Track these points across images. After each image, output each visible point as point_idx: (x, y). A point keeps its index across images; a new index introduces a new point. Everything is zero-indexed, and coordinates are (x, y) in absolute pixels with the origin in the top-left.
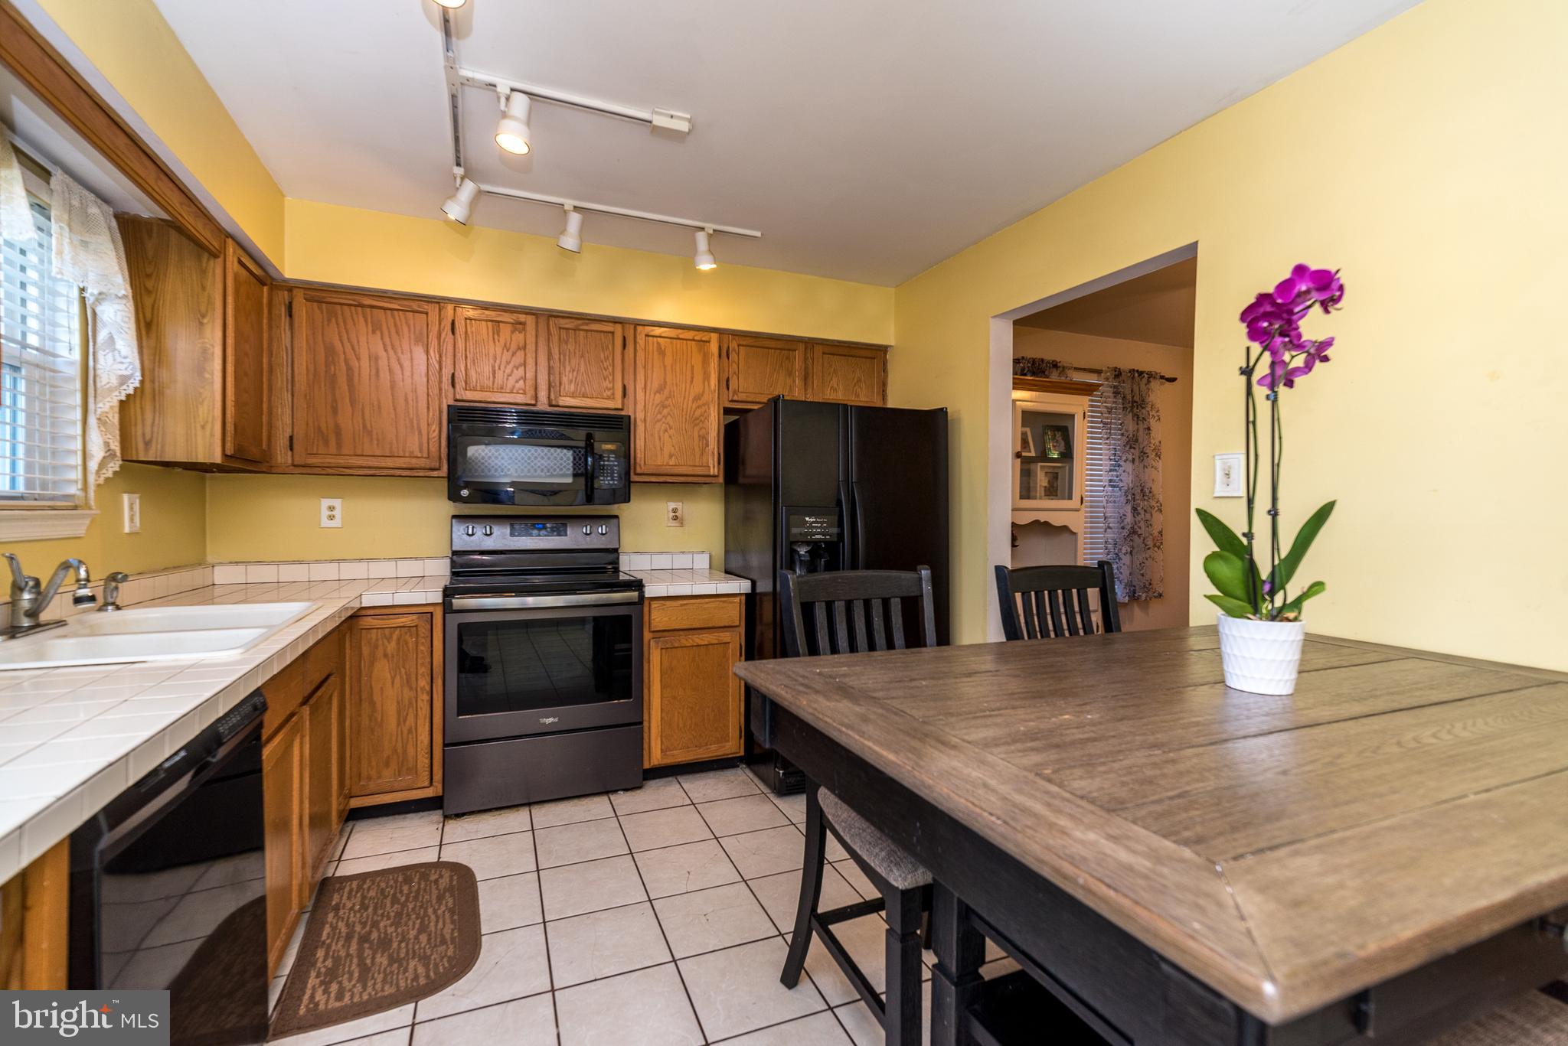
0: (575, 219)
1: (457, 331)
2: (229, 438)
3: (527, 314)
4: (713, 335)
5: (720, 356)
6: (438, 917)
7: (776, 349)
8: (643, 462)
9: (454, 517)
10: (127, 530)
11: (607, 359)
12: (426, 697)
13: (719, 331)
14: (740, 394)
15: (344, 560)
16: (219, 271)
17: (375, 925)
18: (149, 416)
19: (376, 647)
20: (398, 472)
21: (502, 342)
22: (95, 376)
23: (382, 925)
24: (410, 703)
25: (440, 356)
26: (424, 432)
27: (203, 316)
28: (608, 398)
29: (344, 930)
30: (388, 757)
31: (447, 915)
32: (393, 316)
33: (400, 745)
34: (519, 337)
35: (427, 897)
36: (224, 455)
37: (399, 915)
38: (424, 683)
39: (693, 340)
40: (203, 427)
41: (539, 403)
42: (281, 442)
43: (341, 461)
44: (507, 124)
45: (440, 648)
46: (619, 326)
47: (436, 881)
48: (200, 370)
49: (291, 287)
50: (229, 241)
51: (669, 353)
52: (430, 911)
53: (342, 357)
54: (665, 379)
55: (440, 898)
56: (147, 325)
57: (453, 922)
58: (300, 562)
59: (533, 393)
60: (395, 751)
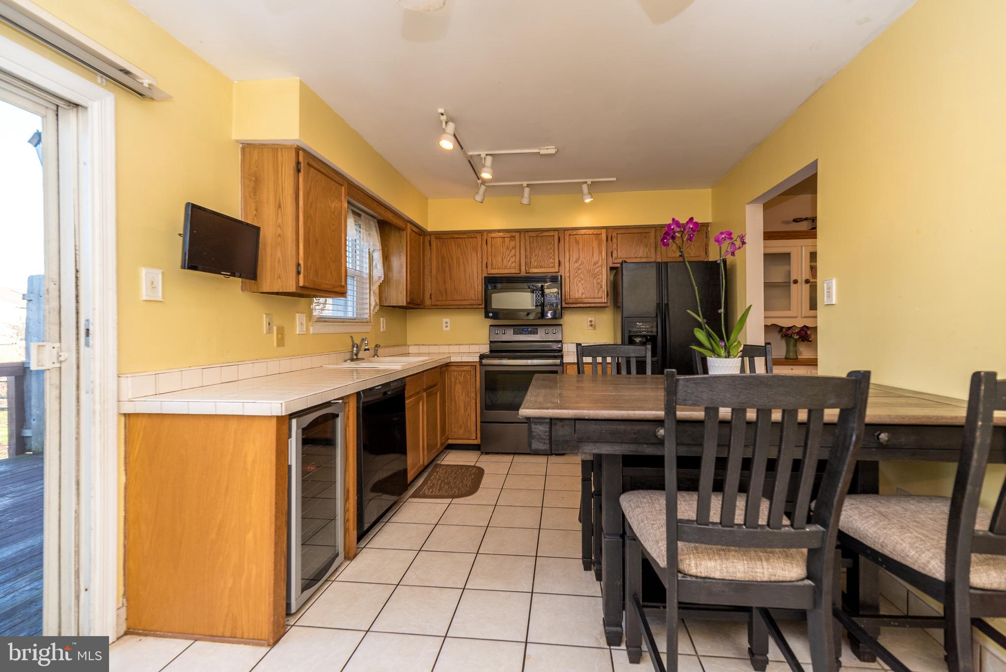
0: (527, 190)
1: (488, 244)
2: (408, 296)
3: (516, 232)
4: (603, 230)
5: (607, 240)
6: (467, 480)
7: (638, 233)
8: (569, 297)
9: (490, 326)
10: (382, 331)
11: (551, 248)
12: (474, 401)
13: (606, 228)
14: (618, 260)
15: (451, 345)
16: (405, 235)
17: (447, 478)
18: (386, 289)
19: (456, 379)
20: (467, 307)
21: (506, 246)
22: (372, 277)
23: (449, 479)
24: (468, 404)
25: (482, 255)
26: (476, 289)
27: (401, 252)
28: (552, 267)
29: (438, 478)
30: (461, 425)
31: (470, 480)
32: (465, 240)
33: (465, 420)
34: (513, 243)
35: (466, 474)
36: (407, 303)
37: (455, 477)
38: (473, 395)
39: (593, 234)
40: (401, 293)
41: (522, 272)
42: (427, 296)
43: (447, 303)
44: (484, 169)
45: (478, 381)
46: (556, 232)
47: (471, 471)
48: (400, 272)
49: (431, 234)
50: (408, 224)
51: (581, 242)
52: (466, 478)
53: (447, 260)
54: (579, 255)
55: (470, 476)
56: (386, 258)
57: (471, 482)
58: (436, 345)
59: (519, 268)
60: (463, 423)
